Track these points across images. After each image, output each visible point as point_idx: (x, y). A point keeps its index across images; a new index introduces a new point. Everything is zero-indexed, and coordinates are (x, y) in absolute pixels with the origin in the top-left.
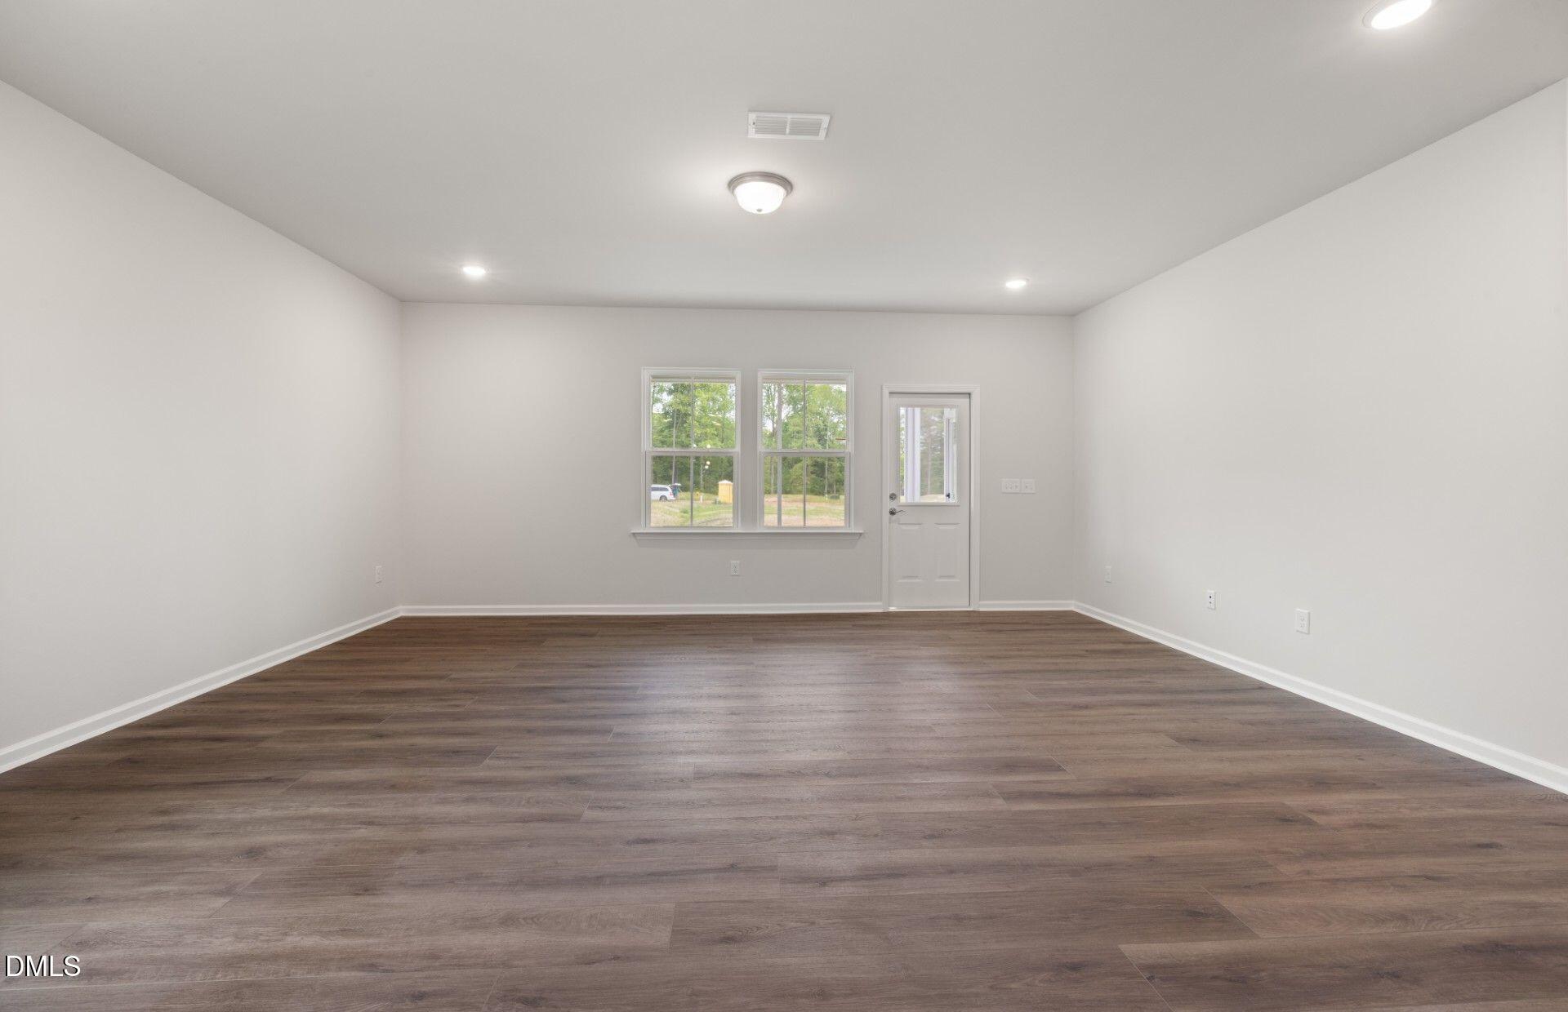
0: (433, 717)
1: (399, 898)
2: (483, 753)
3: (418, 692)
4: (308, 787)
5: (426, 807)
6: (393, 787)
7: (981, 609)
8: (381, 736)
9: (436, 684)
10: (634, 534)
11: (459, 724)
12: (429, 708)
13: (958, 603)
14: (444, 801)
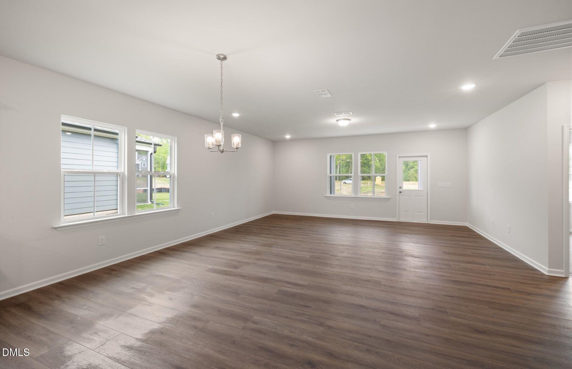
0: (280, 230)
1: (274, 248)
2: (287, 236)
3: (277, 227)
4: (260, 236)
5: (278, 241)
6: (273, 238)
7: (431, 223)
8: (271, 232)
9: (280, 226)
10: (325, 196)
11: (284, 232)
12: (279, 229)
13: (424, 221)
14: (281, 240)
